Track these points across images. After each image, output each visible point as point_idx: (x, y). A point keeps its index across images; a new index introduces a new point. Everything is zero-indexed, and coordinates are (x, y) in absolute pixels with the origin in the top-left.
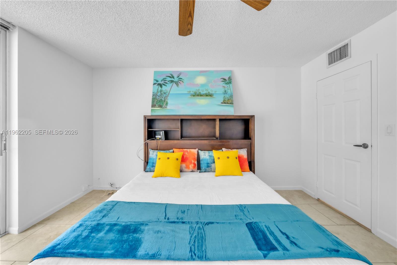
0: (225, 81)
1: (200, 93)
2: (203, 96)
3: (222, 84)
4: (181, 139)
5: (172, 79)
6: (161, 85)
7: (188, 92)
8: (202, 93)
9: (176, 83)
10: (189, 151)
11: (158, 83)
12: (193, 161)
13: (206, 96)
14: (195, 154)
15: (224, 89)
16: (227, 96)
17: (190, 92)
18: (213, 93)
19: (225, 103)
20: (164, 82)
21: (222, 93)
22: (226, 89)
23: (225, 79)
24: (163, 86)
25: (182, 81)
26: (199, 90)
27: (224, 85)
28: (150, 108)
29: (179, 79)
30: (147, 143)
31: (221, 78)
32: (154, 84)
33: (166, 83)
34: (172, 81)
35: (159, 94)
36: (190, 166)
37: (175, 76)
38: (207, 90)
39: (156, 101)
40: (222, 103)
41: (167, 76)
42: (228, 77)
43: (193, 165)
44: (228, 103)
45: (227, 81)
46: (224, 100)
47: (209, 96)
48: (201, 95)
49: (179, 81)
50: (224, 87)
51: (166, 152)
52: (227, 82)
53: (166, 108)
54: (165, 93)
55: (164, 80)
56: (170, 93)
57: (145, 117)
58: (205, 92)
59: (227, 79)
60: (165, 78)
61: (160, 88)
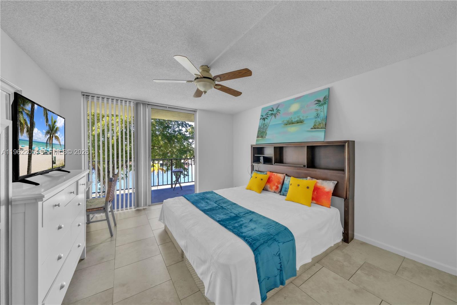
0: (319, 103)
1: (292, 121)
2: (294, 124)
3: (316, 107)
4: (274, 164)
5: (272, 112)
6: (264, 119)
7: (282, 121)
8: (294, 120)
9: (274, 116)
10: (276, 175)
11: (263, 117)
12: (276, 184)
13: (297, 123)
14: (280, 178)
15: (316, 112)
16: (319, 120)
17: (284, 121)
18: (304, 118)
19: (315, 128)
20: (267, 116)
21: (313, 117)
22: (319, 112)
23: (319, 101)
24: (266, 119)
25: (279, 112)
26: (291, 118)
27: (318, 108)
28: (256, 139)
29: (277, 111)
30: (253, 166)
31: (315, 100)
32: (261, 119)
33: (268, 116)
34: (272, 114)
35: (262, 127)
36: (273, 187)
37: (275, 109)
38: (298, 117)
39: (260, 132)
40: (312, 129)
41: (269, 111)
42: (323, 97)
43: (275, 187)
44: (318, 128)
45: (322, 102)
46: (315, 125)
47: (299, 123)
48: (293, 123)
49: (277, 113)
50: (316, 111)
51: (261, 173)
52: (321, 104)
53: (265, 138)
54: (266, 126)
55: (267, 114)
56: (269, 125)
57: (252, 146)
58: (297, 119)
59: (322, 100)
60: (268, 113)
61: (263, 122)
